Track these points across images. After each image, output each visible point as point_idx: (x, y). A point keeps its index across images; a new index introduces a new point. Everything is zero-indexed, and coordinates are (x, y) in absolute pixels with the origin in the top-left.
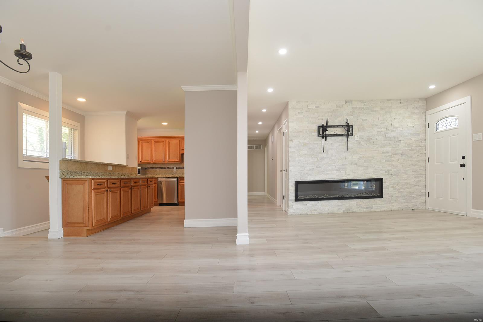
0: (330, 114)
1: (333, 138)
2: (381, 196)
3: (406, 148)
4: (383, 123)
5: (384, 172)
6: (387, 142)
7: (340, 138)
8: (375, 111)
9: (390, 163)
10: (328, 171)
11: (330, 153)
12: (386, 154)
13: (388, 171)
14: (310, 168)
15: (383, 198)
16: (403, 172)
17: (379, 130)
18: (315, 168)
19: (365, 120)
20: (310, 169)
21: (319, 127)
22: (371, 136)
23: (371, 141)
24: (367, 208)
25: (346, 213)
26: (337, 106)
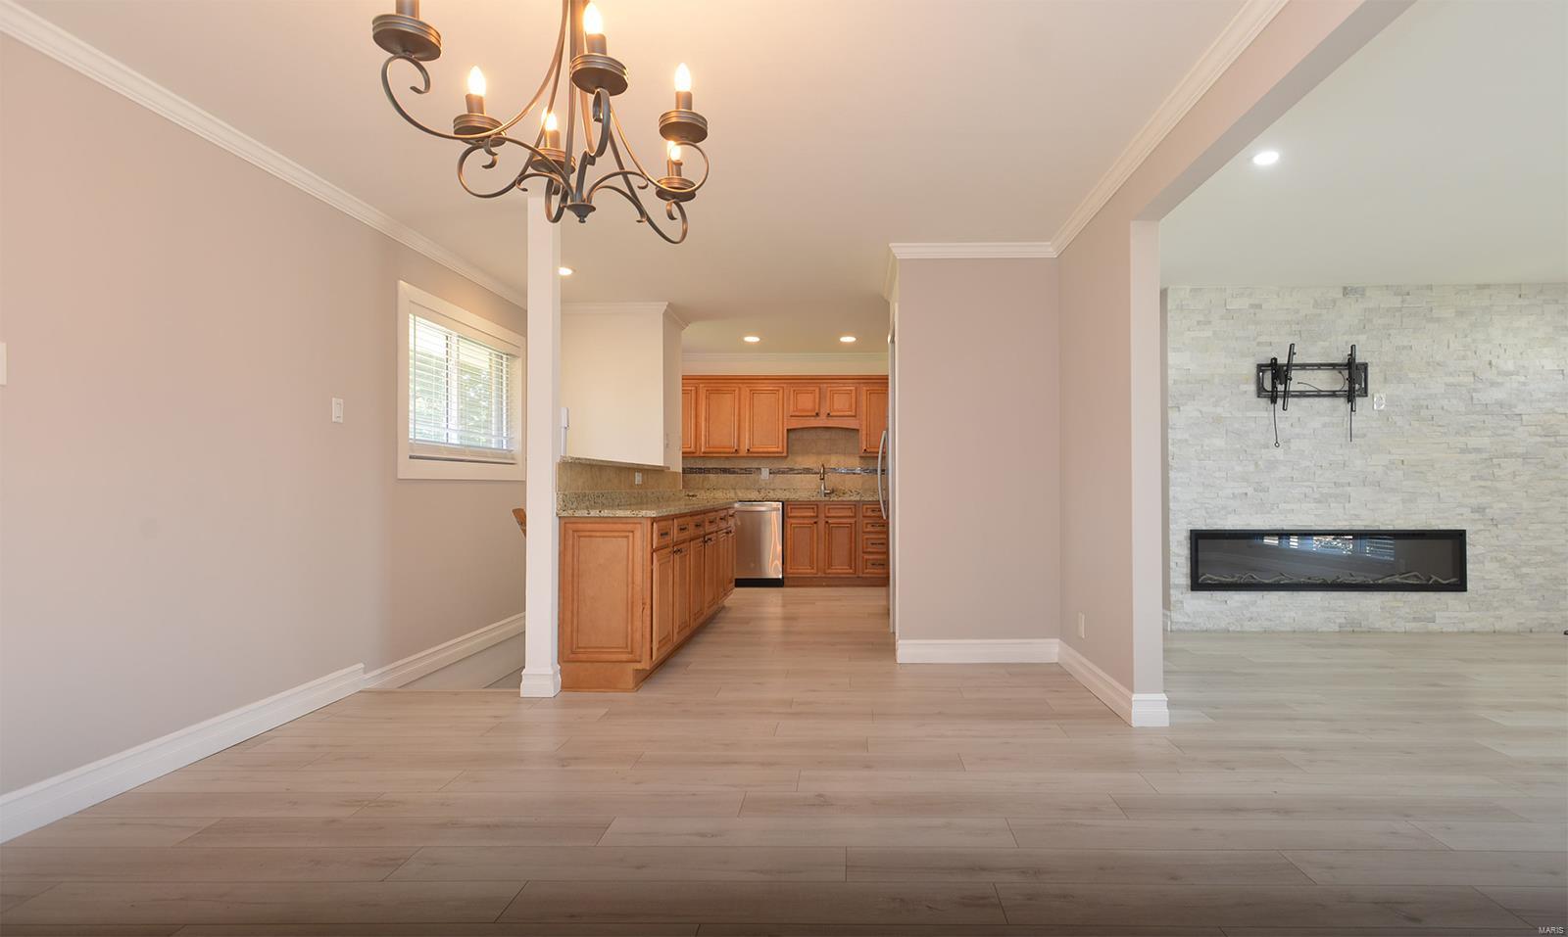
0: (1295, 327)
1: (1305, 401)
2: (1460, 586)
3: (1539, 439)
4: (1464, 358)
5: (1470, 510)
6: (1475, 417)
7: (1326, 402)
8: (1438, 320)
9: (1489, 483)
10: (1289, 503)
11: (1296, 448)
12: (1472, 456)
13: (1480, 510)
14: (1235, 490)
15: (1466, 590)
16: (1529, 514)
17: (1451, 380)
18: (1250, 491)
19: (1404, 347)
20: (1233, 494)
21: (1261, 368)
22: (1425, 398)
23: (1424, 413)
24: (1415, 619)
25: (1349, 631)
26: (1317, 304)
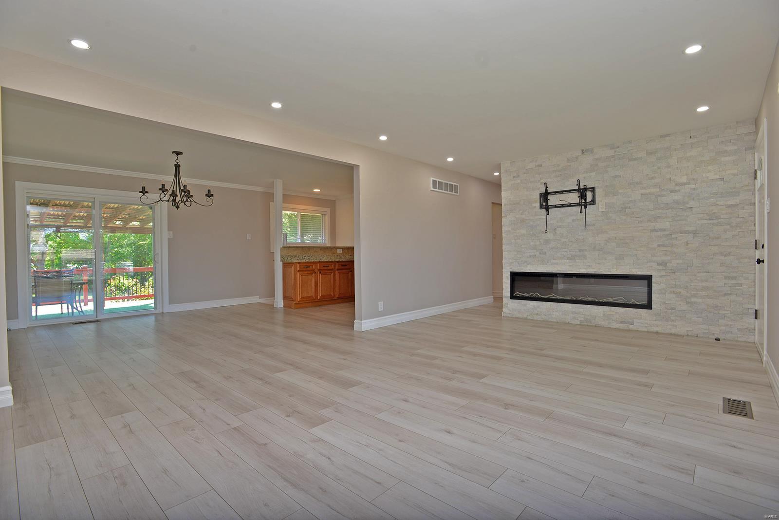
1: (563, 209)
2: (648, 306)
4: (653, 178)
5: (656, 264)
6: (660, 211)
7: (574, 209)
8: (636, 159)
9: (669, 249)
10: (556, 259)
11: (558, 233)
12: (659, 233)
13: (664, 264)
14: (531, 254)
15: (651, 309)
16: (697, 267)
17: (644, 191)
18: (537, 254)
19: (616, 177)
21: (541, 195)
22: (628, 203)
23: (628, 211)
24: (622, 322)
25: (585, 325)
26: (568, 160)
